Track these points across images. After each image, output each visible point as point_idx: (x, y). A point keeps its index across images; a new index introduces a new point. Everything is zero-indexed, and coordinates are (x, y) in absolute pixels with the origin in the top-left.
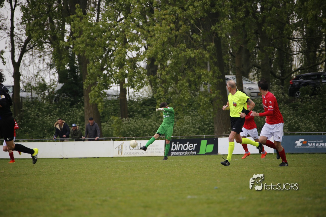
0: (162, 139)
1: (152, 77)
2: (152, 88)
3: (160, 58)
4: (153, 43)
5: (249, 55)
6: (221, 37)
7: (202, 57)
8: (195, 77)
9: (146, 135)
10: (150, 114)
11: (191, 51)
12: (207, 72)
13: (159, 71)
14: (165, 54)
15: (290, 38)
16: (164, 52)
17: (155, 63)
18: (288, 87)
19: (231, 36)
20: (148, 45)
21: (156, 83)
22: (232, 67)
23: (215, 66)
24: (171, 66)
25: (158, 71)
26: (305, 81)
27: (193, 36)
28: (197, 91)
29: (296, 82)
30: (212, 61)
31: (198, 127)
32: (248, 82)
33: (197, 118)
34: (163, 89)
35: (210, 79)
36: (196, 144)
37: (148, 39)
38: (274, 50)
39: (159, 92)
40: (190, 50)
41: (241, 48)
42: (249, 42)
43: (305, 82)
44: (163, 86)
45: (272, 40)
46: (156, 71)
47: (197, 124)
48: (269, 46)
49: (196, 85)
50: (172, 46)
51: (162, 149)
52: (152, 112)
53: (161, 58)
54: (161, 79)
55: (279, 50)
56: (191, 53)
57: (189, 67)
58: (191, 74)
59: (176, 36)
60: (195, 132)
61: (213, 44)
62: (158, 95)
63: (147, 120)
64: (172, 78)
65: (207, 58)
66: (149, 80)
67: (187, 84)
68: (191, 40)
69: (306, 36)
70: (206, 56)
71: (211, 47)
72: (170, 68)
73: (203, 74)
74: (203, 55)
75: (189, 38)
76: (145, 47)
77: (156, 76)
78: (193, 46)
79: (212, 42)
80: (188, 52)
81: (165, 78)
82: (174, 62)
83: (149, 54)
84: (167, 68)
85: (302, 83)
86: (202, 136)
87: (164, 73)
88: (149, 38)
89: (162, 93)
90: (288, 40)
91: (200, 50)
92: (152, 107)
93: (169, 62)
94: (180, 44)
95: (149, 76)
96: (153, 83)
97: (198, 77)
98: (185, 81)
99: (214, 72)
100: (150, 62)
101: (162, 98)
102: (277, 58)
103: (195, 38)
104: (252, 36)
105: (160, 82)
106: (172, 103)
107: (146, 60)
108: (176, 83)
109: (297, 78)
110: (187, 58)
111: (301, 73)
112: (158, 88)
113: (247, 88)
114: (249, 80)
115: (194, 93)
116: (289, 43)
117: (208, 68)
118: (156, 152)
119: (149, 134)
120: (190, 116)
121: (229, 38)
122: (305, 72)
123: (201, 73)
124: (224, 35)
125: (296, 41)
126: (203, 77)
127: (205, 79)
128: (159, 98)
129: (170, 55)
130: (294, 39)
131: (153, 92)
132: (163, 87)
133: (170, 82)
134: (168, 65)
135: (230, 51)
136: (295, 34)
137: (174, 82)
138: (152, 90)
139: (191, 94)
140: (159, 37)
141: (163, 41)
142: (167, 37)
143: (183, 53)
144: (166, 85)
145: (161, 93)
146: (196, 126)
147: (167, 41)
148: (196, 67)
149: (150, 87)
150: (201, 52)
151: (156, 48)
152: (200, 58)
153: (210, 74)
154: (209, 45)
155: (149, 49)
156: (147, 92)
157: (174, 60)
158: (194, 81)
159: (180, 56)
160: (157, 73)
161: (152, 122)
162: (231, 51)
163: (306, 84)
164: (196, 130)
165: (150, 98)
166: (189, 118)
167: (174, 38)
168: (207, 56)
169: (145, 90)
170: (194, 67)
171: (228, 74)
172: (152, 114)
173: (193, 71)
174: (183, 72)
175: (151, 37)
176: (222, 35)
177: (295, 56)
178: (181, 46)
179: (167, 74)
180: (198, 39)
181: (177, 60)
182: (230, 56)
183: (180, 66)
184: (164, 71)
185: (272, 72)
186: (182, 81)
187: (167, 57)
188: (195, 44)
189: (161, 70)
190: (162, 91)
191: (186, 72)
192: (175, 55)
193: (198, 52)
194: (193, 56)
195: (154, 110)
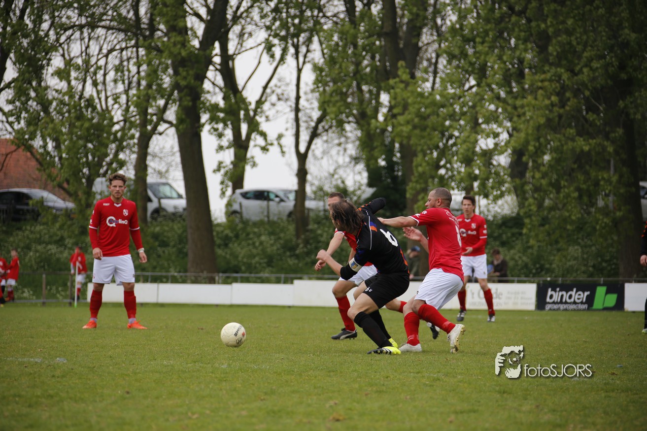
0: (532, 283)
1: (518, 181)
2: (519, 200)
3: (532, 151)
4: (522, 126)
6: (634, 119)
7: (601, 150)
8: (590, 183)
10: (513, 241)
11: (584, 140)
12: (609, 175)
13: (530, 172)
14: (540, 144)
16: (539, 141)
17: (524, 159)
20: (514, 129)
21: (524, 192)
23: (623, 166)
24: (550, 165)
25: (528, 171)
27: (588, 116)
28: (592, 206)
30: (617, 158)
31: (592, 264)
33: (590, 251)
34: (536, 202)
35: (614, 187)
37: (513, 120)
39: (529, 205)
40: (582, 139)
44: (536, 196)
46: (525, 172)
47: (591, 260)
49: (590, 196)
50: (552, 132)
51: (531, 299)
52: (517, 239)
53: (534, 151)
54: (533, 185)
56: (583, 145)
57: (581, 167)
58: (582, 178)
59: (560, 117)
60: (586, 273)
61: (620, 131)
62: (527, 211)
64: (551, 184)
65: (609, 153)
66: (514, 188)
67: (576, 194)
68: (584, 122)
70: (608, 149)
71: (617, 135)
72: (548, 167)
73: (603, 178)
74: (604, 148)
75: (581, 119)
76: (508, 132)
77: (524, 180)
78: (588, 134)
79: (619, 127)
80: (579, 143)
81: (539, 184)
82: (556, 158)
83: (514, 145)
84: (544, 168)
86: (598, 280)
87: (538, 175)
88: (515, 119)
89: (534, 208)
91: (598, 140)
92: (517, 230)
93: (547, 158)
94: (566, 128)
95: (514, 180)
96: (519, 192)
97: (593, 183)
98: (572, 189)
99: (621, 176)
100: (516, 157)
101: (534, 215)
103: (591, 119)
105: (531, 189)
106: (549, 224)
107: (510, 154)
108: (558, 192)
110: (577, 153)
112: (527, 199)
115: (587, 209)
117: (612, 169)
118: (522, 304)
120: (578, 247)
123: (600, 178)
124: (638, 116)
126: (602, 183)
127: (606, 187)
128: (529, 216)
129: (549, 146)
131: (519, 206)
132: (535, 199)
133: (548, 191)
134: (545, 162)
137: (554, 191)
138: (518, 202)
139: (582, 211)
140: (531, 118)
141: (537, 124)
142: (544, 118)
143: (570, 144)
144: (540, 195)
145: (532, 208)
146: (588, 263)
147: (544, 124)
148: (591, 166)
149: (515, 197)
150: (600, 143)
151: (527, 134)
152: (598, 153)
153: (615, 179)
154: (614, 132)
155: (515, 135)
156: (508, 204)
157: (555, 155)
158: (588, 190)
159: (565, 148)
160: (527, 175)
164: (589, 270)
165: (514, 215)
166: (578, 249)
167: (557, 119)
168: (611, 149)
169: (506, 202)
170: (587, 167)
172: (517, 242)
173: (587, 173)
174: (570, 175)
175: (519, 116)
176: (636, 117)
178: (568, 132)
179: (543, 178)
180: (596, 121)
181: (560, 155)
183: (565, 164)
184: (539, 172)
186: (568, 189)
187: (544, 150)
188: (591, 130)
189: (533, 170)
190: (534, 204)
191: (574, 174)
192: (557, 146)
193: (596, 143)
194: (586, 148)
195: (521, 234)
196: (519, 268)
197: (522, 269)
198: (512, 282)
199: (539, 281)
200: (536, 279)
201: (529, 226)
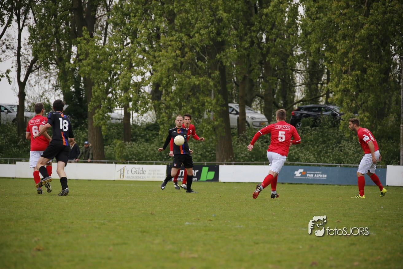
0: (164, 164)
1: (156, 102)
2: (157, 113)
3: (164, 84)
4: (158, 68)
5: (253, 85)
6: (226, 65)
7: (206, 84)
8: (199, 104)
9: (148, 160)
10: (153, 139)
11: (196, 78)
12: (211, 100)
13: (164, 97)
14: (170, 80)
15: (293, 69)
16: (169, 78)
17: (160, 89)
18: (290, 117)
19: (236, 65)
20: (154, 70)
21: (160, 109)
22: (236, 96)
23: (219, 94)
24: (175, 93)
25: (162, 96)
26: (306, 112)
27: (198, 63)
28: (200, 118)
29: (298, 113)
30: (216, 89)
31: (200, 153)
32: (251, 111)
33: (199, 145)
34: (167, 115)
35: (213, 107)
36: (198, 171)
37: (153, 65)
38: (277, 80)
39: (163, 117)
40: (194, 77)
41: (245, 78)
42: (253, 71)
43: (307, 114)
44: (167, 111)
45: (276, 71)
46: (161, 97)
47: (200, 151)
48: (273, 76)
49: (199, 112)
50: (177, 72)
51: (163, 174)
52: (155, 137)
53: (166, 84)
54: (165, 105)
55: (283, 81)
56: (195, 80)
57: (194, 94)
58: (195, 101)
59: (182, 63)
60: (197, 159)
61: (217, 73)
62: (162, 120)
63: (150, 145)
64: (176, 104)
65: (211, 86)
66: (154, 106)
67: (191, 111)
68: (196, 67)
69: (308, 68)
70: (210, 84)
71: (215, 75)
72: (174, 94)
73: (207, 101)
74: (208, 83)
75: (194, 65)
76: (150, 72)
77: (160, 101)
78: (198, 74)
79: (217, 70)
80: (193, 79)
81: (169, 104)
82: (179, 88)
83: (154, 80)
84: (172, 94)
85: (304, 115)
86: (203, 163)
87: (168, 99)
88: (155, 64)
89: (166, 119)
90: (291, 71)
91: (204, 78)
92: (155, 132)
93: (174, 88)
94: (185, 70)
95: (154, 102)
96: (157, 108)
97: (201, 104)
98: (188, 107)
99: (218, 100)
100: (155, 87)
101: (166, 123)
102: (280, 89)
103: (200, 65)
104: (256, 66)
105: (164, 107)
107: (151, 86)
108: (180, 109)
109: (299, 109)
110: (192, 85)
111: (303, 104)
112: (161, 113)
113: (250, 117)
114: (252, 109)
115: (197, 120)
116: (292, 74)
117: (212, 95)
118: (158, 177)
119: (151, 158)
120: (192, 143)
121: (234, 67)
122: (307, 104)
123: (205, 101)
124: (228, 64)
125: (299, 73)
126: (206, 104)
127: (209, 107)
128: (163, 124)
129: (175, 81)
130: (297, 71)
131: (157, 117)
132: (167, 113)
133: (174, 108)
134: (172, 91)
135: (234, 80)
136: (299, 66)
137: (178, 109)
138: (156, 115)
139: (195, 121)
140: (164, 63)
141: (168, 67)
142: (172, 64)
143: (188, 80)
144: (169, 111)
145: (164, 119)
146: (198, 152)
147: (172, 67)
148: (200, 94)
149: (154, 112)
150: (205, 80)
151: (162, 73)
152: (204, 86)
153: (214, 102)
154: (213, 73)
155: (154, 74)
156: (150, 116)
158: (198, 108)
159: (184, 82)
160: (162, 98)
161: (154, 147)
162: (236, 80)
163: (307, 116)
164: (198, 157)
165: (153, 123)
166: (192, 144)
167: (180, 64)
168: (212, 83)
169: (149, 115)
170: (198, 94)
171: (232, 102)
172: (155, 139)
173: (197, 98)
174: (187, 99)
175: (157, 62)
176: (227, 64)
177: (298, 87)
178: (186, 73)
179: (171, 100)
180: (203, 66)
181: (181, 87)
182: (234, 85)
183: (184, 92)
184: (169, 97)
185: (274, 103)
186: (186, 107)
187: (172, 83)
188: (200, 72)
189: (165, 95)
190: (166, 116)
191: (190, 98)
192: (180, 81)
193: (203, 80)
194: (197, 83)
195: (157, 135)
196: (156, 155)
197: (158, 156)
198: (152, 164)
199: (168, 163)
200: (167, 162)
201: (163, 130)
